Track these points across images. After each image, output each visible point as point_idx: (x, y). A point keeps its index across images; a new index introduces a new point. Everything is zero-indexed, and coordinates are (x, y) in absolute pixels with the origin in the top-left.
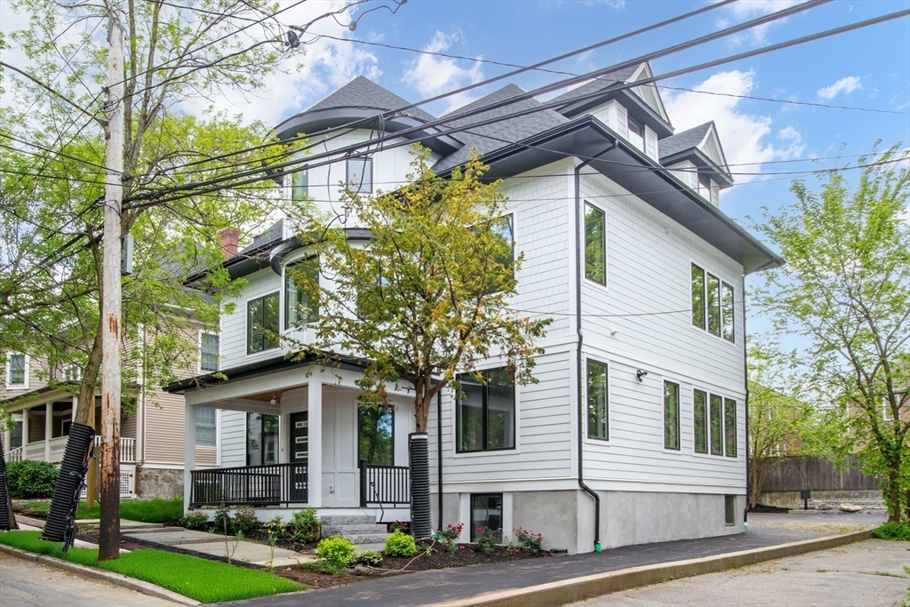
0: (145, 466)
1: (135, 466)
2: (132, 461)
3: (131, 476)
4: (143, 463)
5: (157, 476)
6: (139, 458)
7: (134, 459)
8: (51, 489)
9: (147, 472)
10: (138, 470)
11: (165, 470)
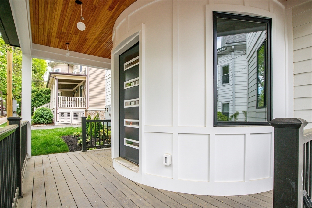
0: (89, 109)
1: (85, 109)
2: (84, 107)
3: (84, 113)
4: (88, 108)
5: (95, 114)
6: (87, 106)
7: (85, 107)
8: (44, 120)
9: (90, 112)
10: (86, 111)
11: (99, 111)
